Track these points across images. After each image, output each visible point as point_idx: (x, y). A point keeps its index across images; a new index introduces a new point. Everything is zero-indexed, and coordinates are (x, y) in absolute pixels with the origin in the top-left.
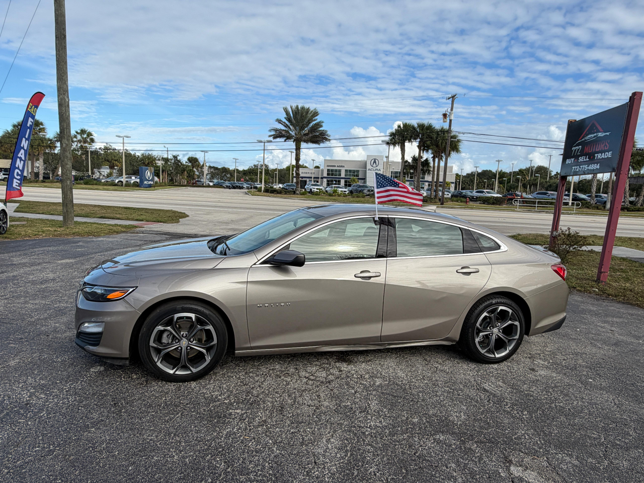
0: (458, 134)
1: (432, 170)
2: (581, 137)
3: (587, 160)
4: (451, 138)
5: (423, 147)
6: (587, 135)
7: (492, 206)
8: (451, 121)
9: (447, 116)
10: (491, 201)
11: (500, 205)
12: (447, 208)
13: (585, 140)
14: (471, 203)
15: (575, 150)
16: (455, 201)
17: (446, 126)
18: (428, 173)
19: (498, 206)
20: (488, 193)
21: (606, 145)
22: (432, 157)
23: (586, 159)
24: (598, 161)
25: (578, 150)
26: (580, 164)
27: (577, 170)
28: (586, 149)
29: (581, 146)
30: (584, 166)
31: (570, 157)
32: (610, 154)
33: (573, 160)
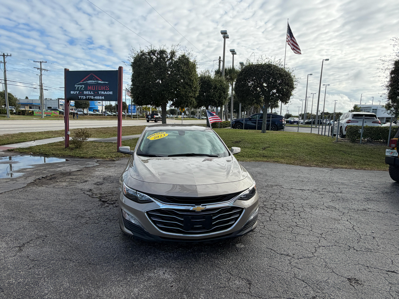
2: (82, 81)
6: (88, 80)
13: (87, 83)
15: (78, 87)
21: (106, 88)
23: (91, 93)
24: (102, 95)
25: (81, 87)
26: (86, 95)
27: (84, 98)
28: (89, 88)
29: (84, 86)
30: (90, 97)
31: (75, 90)
32: (111, 93)
33: (78, 92)
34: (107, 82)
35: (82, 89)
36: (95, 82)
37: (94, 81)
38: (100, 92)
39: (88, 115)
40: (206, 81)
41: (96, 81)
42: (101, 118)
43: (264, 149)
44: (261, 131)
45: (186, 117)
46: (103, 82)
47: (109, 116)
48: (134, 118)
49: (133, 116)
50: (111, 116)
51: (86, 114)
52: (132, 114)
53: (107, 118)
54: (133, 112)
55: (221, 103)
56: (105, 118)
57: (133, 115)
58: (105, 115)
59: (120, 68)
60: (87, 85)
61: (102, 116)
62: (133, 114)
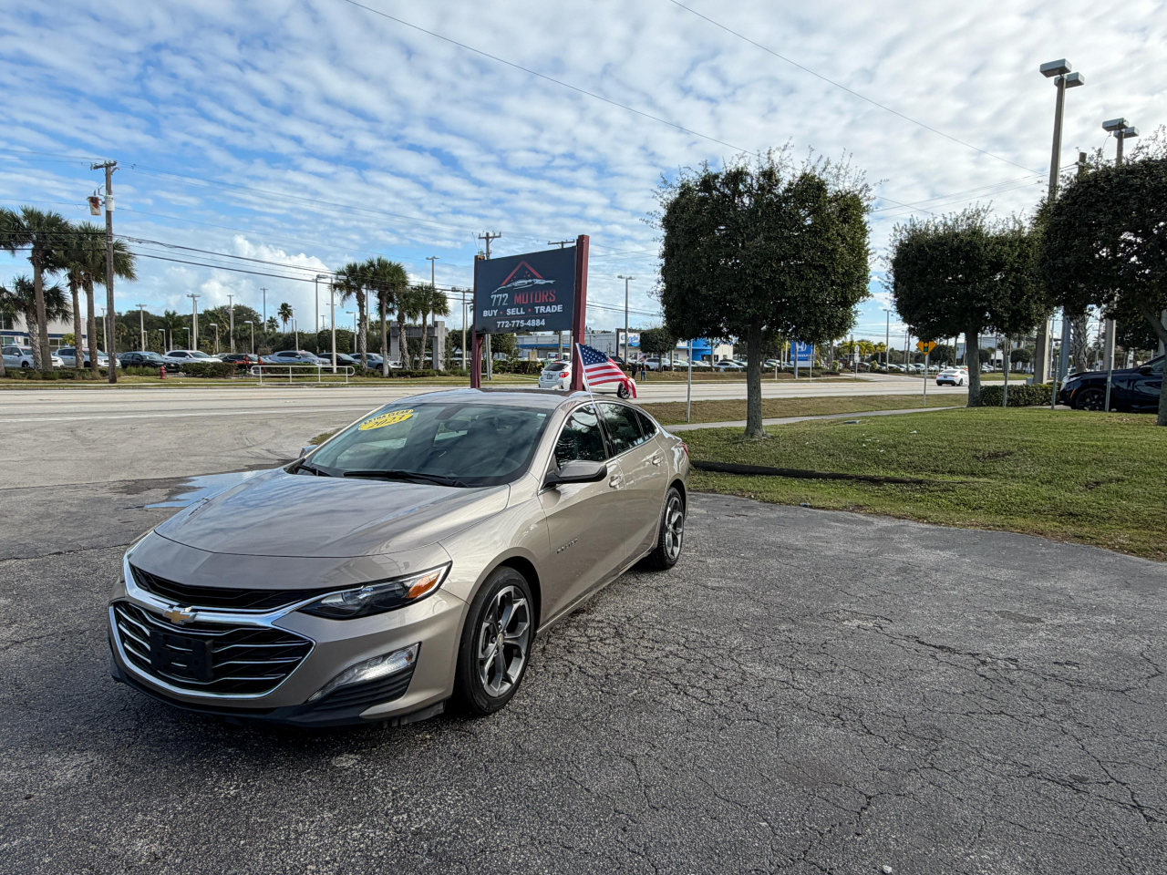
0: (126, 241)
1: (72, 311)
2: (504, 283)
3: (522, 313)
4: (114, 249)
5: (43, 261)
6: (515, 281)
7: (212, 379)
8: (108, 213)
9: (100, 202)
10: (208, 370)
11: (224, 377)
12: (124, 387)
13: (513, 287)
14: (169, 377)
15: (498, 299)
16: (134, 374)
17: (99, 223)
18: (63, 318)
19: (222, 379)
20: (195, 355)
21: (549, 296)
22: (69, 285)
23: (519, 311)
24: (540, 316)
25: (503, 299)
26: (511, 318)
27: (507, 326)
28: (518, 299)
29: (507, 295)
30: (518, 321)
31: (490, 308)
32: (559, 308)
33: (495, 312)
34: (551, 282)
35: (504, 304)
36: (529, 284)
37: (526, 282)
38: (537, 308)
39: (671, 370)
40: (959, 247)
41: (530, 281)
42: (705, 377)
43: (1092, 486)
44: (1155, 416)
45: (992, 372)
46: (544, 282)
47: (731, 373)
48: (801, 375)
49: (801, 371)
50: (736, 373)
51: (666, 368)
52: (797, 366)
53: (722, 377)
54: (800, 359)
55: (1024, 319)
56: (716, 377)
57: (799, 368)
58: (717, 369)
59: (582, 240)
60: (511, 291)
61: (710, 373)
62: (800, 364)
